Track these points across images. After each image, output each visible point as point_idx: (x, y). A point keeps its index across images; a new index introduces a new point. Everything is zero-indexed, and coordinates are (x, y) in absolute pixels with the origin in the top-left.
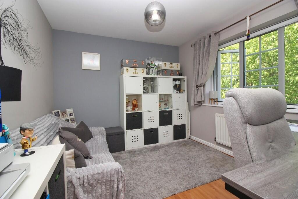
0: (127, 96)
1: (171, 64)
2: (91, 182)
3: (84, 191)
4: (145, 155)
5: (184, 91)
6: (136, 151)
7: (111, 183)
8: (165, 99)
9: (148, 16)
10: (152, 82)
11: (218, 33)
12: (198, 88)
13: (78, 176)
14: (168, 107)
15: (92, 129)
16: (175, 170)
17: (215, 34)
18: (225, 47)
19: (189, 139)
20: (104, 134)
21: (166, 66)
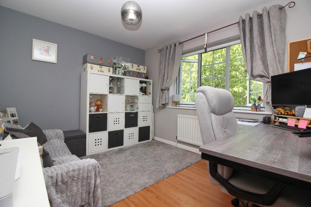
0: (90, 95)
1: (138, 66)
2: (66, 180)
3: (56, 191)
4: (111, 158)
5: (150, 93)
6: (99, 155)
7: (87, 179)
8: (131, 100)
9: (124, 13)
10: (119, 83)
11: (182, 43)
12: (163, 91)
13: (51, 175)
14: (134, 109)
15: (46, 132)
16: (143, 168)
17: (180, 43)
18: (187, 57)
19: (153, 140)
20: (62, 137)
21: (134, 68)
